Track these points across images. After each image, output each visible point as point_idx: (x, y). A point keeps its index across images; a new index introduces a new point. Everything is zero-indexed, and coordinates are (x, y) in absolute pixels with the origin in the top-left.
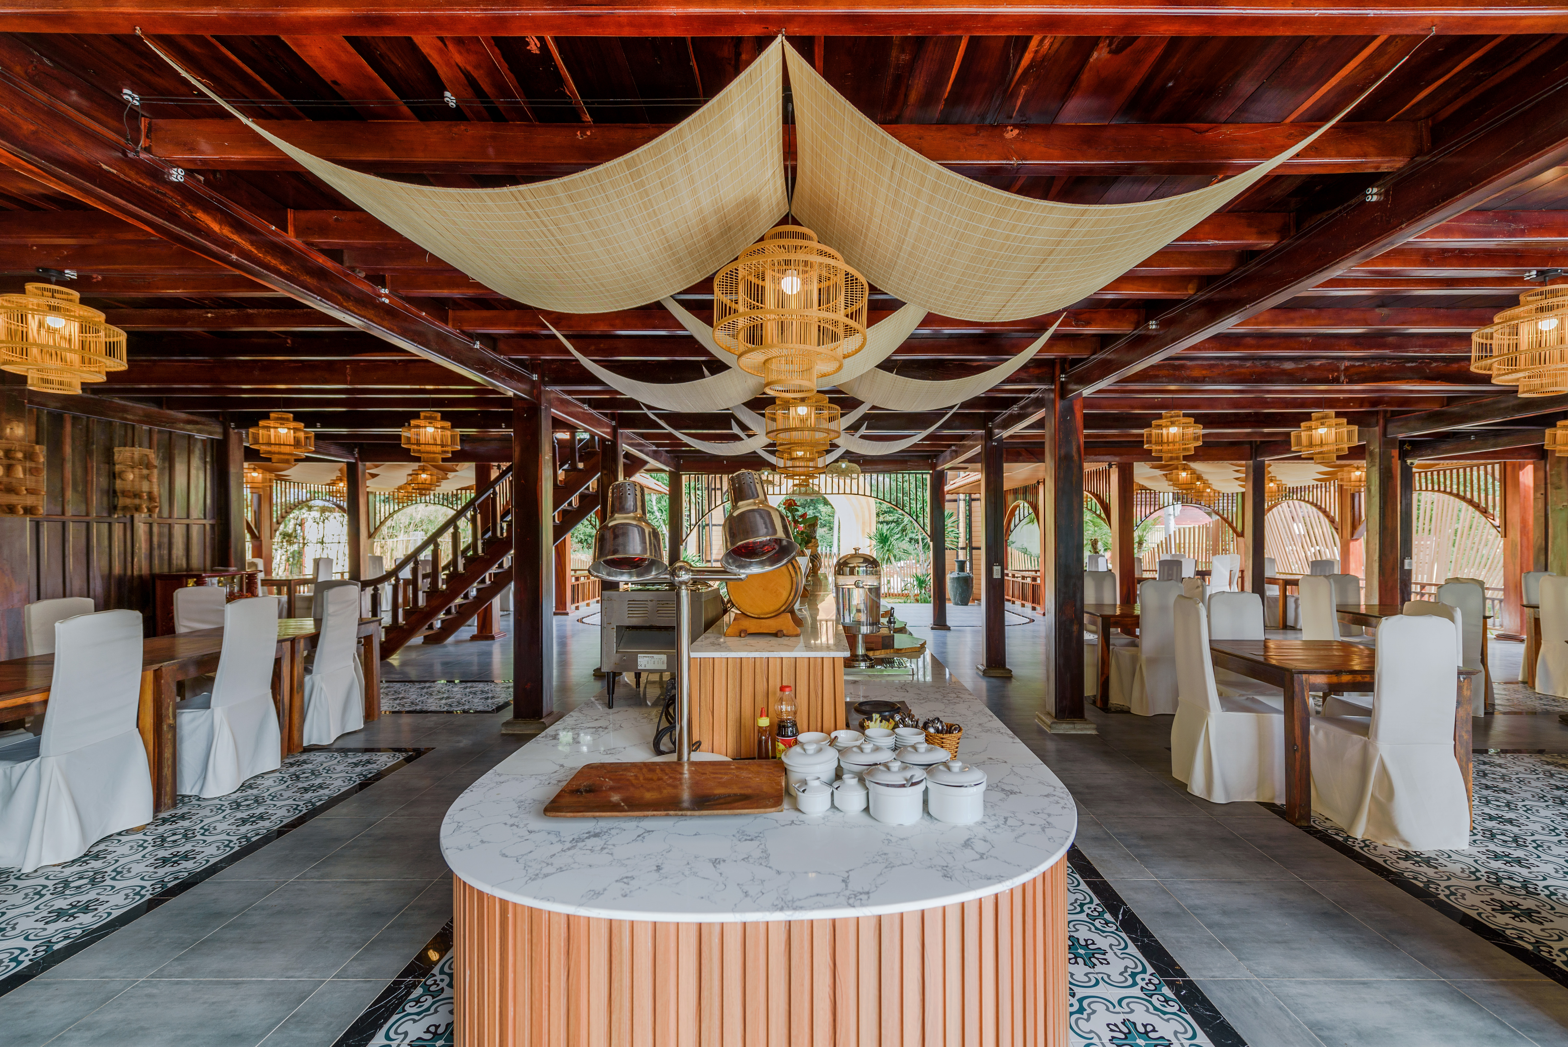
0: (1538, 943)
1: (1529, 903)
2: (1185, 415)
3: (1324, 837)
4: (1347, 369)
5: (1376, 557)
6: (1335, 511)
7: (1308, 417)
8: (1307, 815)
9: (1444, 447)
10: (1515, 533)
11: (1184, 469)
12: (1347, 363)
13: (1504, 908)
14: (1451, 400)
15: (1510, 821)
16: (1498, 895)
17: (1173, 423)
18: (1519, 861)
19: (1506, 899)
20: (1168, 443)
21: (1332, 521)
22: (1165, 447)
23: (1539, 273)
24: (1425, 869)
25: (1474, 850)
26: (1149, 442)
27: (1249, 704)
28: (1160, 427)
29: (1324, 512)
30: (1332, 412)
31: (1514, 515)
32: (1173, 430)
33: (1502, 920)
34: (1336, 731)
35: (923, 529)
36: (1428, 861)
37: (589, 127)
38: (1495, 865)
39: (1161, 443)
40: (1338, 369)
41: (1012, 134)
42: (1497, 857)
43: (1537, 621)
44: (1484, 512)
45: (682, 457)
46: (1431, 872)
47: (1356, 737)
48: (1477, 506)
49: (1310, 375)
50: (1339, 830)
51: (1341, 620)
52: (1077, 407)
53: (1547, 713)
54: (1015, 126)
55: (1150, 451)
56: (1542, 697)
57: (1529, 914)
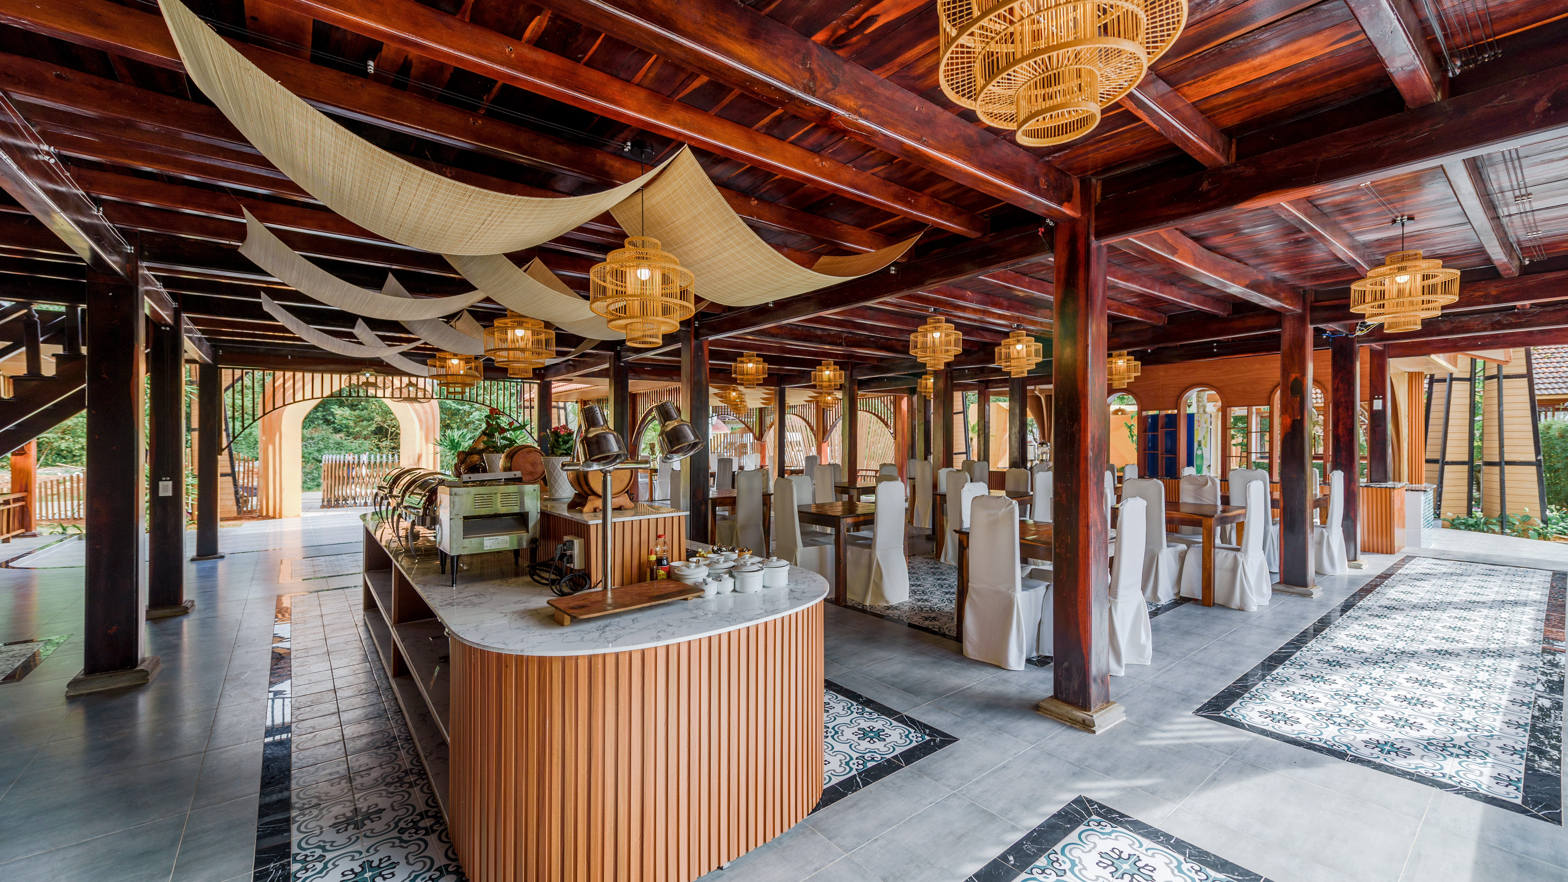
0: (939, 628)
1: (933, 615)
2: (758, 356)
3: (853, 608)
4: (846, 337)
5: (847, 452)
6: (813, 423)
7: (819, 363)
8: (845, 600)
9: (873, 385)
10: (899, 438)
11: (734, 390)
12: (846, 335)
13: (926, 619)
14: (882, 359)
15: (919, 585)
16: (923, 615)
17: (750, 361)
18: (926, 600)
19: (926, 615)
20: (747, 374)
21: (812, 429)
22: (746, 377)
23: (935, 309)
24: (896, 611)
25: (911, 600)
26: (735, 373)
27: (812, 542)
28: (742, 362)
29: (808, 423)
30: (831, 361)
31: (899, 427)
32: (750, 365)
33: (927, 623)
34: (857, 549)
35: (531, 434)
36: (896, 608)
37: (480, 117)
38: (920, 603)
39: (743, 374)
40: (840, 338)
41: (754, 203)
42: (919, 600)
43: (914, 486)
44: (886, 424)
45: (221, 347)
46: (898, 612)
47: (866, 550)
48: (883, 421)
49: (829, 339)
50: (859, 604)
51: (836, 491)
52: (705, 347)
53: (919, 536)
54: (756, 199)
55: (736, 379)
56: (917, 528)
57: (934, 618)
